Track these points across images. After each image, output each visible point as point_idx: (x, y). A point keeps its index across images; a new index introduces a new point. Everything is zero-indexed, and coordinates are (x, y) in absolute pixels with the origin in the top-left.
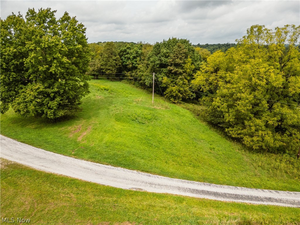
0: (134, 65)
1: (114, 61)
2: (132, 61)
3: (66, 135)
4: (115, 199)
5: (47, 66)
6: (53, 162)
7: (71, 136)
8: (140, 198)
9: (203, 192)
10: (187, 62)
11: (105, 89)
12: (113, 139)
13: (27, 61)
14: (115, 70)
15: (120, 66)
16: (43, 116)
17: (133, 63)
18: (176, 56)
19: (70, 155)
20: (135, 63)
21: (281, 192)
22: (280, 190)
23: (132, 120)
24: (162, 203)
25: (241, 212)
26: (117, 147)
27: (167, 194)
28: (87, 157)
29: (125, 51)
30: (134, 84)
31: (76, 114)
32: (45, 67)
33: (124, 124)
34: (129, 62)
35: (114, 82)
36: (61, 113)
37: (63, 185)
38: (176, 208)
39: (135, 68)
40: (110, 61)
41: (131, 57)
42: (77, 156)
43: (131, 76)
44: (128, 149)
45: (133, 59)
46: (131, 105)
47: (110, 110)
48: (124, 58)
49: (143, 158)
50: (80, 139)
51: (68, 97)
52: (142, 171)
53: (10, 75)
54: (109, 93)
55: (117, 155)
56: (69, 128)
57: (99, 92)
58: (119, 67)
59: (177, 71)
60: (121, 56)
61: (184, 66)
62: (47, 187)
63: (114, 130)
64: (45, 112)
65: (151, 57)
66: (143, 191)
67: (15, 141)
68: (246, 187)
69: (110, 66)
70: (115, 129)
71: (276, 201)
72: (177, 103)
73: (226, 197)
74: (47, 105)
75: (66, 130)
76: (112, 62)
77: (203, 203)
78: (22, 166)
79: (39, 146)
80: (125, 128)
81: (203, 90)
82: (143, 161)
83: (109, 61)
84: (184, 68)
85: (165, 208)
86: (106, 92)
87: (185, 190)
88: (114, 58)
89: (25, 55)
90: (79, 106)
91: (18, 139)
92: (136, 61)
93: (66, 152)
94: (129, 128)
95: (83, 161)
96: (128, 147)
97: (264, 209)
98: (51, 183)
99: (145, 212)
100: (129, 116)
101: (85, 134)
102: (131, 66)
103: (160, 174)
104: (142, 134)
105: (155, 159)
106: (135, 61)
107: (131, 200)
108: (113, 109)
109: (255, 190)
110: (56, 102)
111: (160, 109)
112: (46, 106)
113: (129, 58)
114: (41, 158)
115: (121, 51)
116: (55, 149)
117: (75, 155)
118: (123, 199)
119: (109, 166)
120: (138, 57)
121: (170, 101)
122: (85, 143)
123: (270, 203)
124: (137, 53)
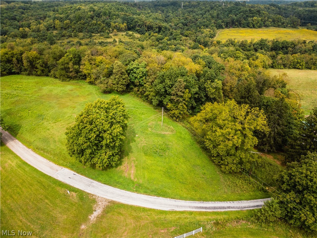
0: (141, 83)
1: (124, 80)
2: (139, 80)
4: (164, 216)
7: (126, 175)
8: (174, 214)
10: (185, 92)
14: (125, 87)
15: (129, 83)
20: (142, 82)
21: (235, 202)
22: (235, 201)
23: (155, 153)
24: (184, 216)
25: (216, 216)
27: (185, 211)
28: (142, 191)
29: (132, 70)
33: (151, 158)
38: (190, 218)
39: (142, 86)
41: (138, 77)
47: (137, 142)
48: (131, 76)
50: (132, 177)
55: (157, 189)
56: (122, 167)
60: (129, 74)
66: (175, 211)
68: (220, 201)
69: (121, 84)
70: (147, 165)
71: (232, 208)
72: (178, 121)
73: (210, 208)
75: (121, 169)
77: (200, 213)
80: (153, 162)
83: (120, 81)
84: (183, 97)
85: (186, 218)
87: (193, 207)
88: (124, 77)
92: (142, 80)
93: (131, 190)
94: (155, 162)
97: (225, 213)
99: (178, 221)
100: (151, 149)
101: (133, 171)
102: (138, 84)
104: (164, 168)
107: (171, 216)
109: (223, 202)
113: (136, 78)
114: (121, 196)
115: (128, 70)
116: (124, 188)
117: (136, 191)
118: (168, 216)
120: (144, 76)
121: (173, 119)
122: (137, 180)
123: (229, 210)
124: (143, 73)
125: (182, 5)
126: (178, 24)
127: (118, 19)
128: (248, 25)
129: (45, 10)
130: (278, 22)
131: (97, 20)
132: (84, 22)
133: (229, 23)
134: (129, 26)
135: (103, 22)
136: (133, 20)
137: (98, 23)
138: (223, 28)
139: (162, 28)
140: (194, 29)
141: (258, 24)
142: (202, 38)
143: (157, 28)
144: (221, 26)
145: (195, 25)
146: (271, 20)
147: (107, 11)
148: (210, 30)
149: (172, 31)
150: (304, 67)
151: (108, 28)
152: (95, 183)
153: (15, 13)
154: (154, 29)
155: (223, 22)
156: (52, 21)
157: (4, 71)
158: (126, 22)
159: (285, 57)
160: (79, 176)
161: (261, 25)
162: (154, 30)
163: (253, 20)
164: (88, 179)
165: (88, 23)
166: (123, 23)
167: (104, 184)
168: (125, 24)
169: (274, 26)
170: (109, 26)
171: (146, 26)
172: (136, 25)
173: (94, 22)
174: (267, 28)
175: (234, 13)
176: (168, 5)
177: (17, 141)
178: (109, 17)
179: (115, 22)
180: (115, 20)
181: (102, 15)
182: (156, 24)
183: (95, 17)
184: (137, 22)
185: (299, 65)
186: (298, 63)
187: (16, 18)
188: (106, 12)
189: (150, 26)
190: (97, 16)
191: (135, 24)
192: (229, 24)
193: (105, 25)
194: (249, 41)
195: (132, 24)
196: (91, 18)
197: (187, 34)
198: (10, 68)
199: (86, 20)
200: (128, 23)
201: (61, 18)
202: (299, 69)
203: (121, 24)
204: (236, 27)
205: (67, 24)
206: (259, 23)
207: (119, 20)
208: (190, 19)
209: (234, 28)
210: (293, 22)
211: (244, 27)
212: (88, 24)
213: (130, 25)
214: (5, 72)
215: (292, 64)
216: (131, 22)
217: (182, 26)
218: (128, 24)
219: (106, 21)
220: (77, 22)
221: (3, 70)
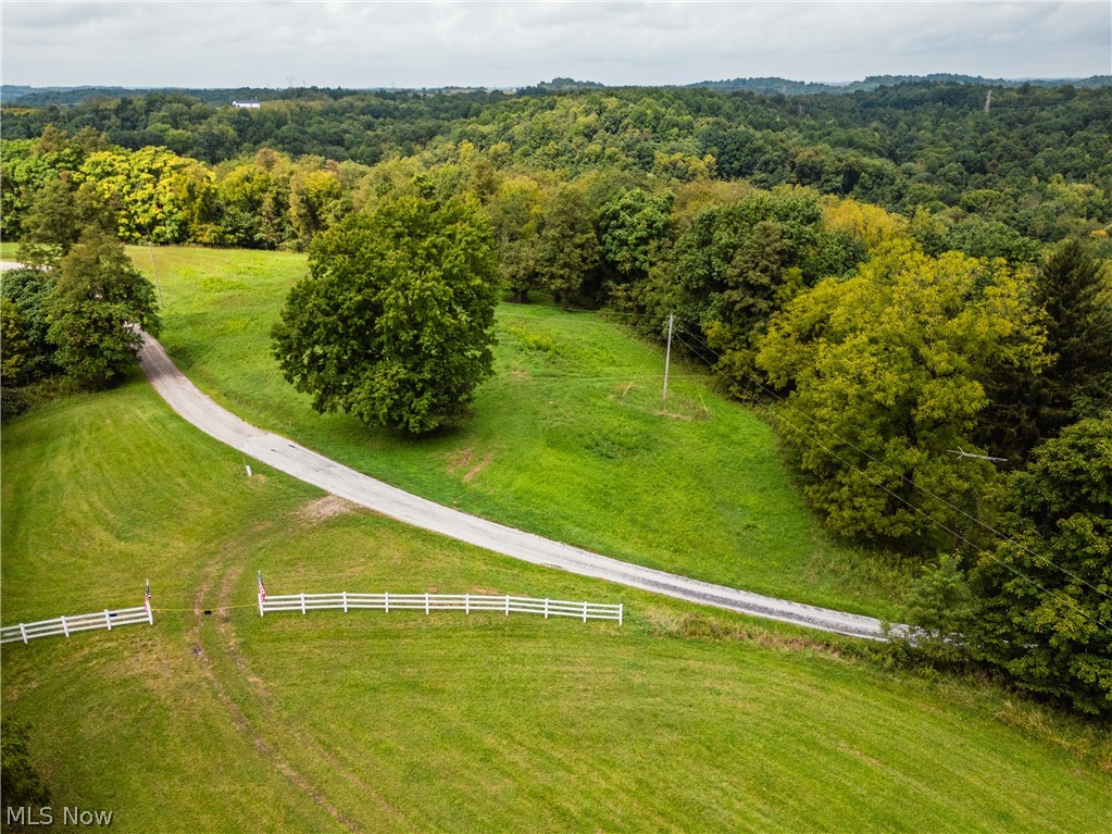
0: (638, 264)
1: (578, 251)
2: (632, 250)
3: (441, 469)
5: (415, 332)
6: (424, 512)
7: (451, 471)
8: (554, 577)
9: (666, 586)
10: (785, 278)
11: (539, 348)
12: (531, 485)
13: (380, 322)
14: (579, 277)
15: (596, 264)
16: (401, 426)
17: (635, 259)
18: (753, 262)
19: (450, 505)
20: (642, 257)
21: (827, 611)
22: (830, 609)
23: (586, 448)
24: (587, 588)
26: (534, 500)
29: (615, 216)
30: (634, 325)
31: (462, 423)
32: (411, 334)
33: (563, 455)
34: (624, 253)
35: (573, 316)
36: (433, 423)
37: (442, 546)
39: (641, 274)
40: (567, 250)
41: (632, 239)
42: (461, 507)
43: (629, 299)
44: (555, 507)
45: (636, 245)
46: (600, 403)
47: (540, 416)
48: (609, 240)
49: (579, 526)
50: (467, 479)
51: (449, 388)
52: (572, 544)
53: (347, 344)
54: (548, 360)
55: (533, 514)
56: (448, 454)
57: (522, 357)
58: (591, 267)
59: (752, 305)
60: (600, 231)
61: (774, 292)
62: (417, 544)
63: (537, 467)
64: (405, 419)
65: (685, 252)
66: (562, 569)
67: (353, 471)
68: (761, 594)
69: (566, 265)
70: (540, 465)
72: (746, 400)
74: (410, 406)
75: (441, 457)
76: (572, 251)
77: (656, 598)
78: (377, 512)
79: (397, 484)
80: (564, 464)
81: (773, 385)
82: (578, 529)
83: (562, 251)
84: (774, 296)
86: (540, 358)
87: (635, 579)
88: (579, 239)
89: (378, 309)
90: (470, 406)
91: (359, 469)
92: (646, 254)
93: (443, 500)
94: (572, 464)
95: (472, 517)
96: (557, 503)
97: (760, 621)
98: (423, 541)
100: (581, 436)
101: (478, 469)
102: (628, 266)
103: (601, 553)
104: (597, 482)
105: (604, 530)
106: (642, 253)
107: (539, 577)
108: (549, 412)
109: (773, 599)
110: (426, 401)
111: (678, 419)
112: (406, 408)
113: (624, 243)
114: (403, 504)
115: (603, 216)
116: (424, 493)
117: (458, 506)
118: (528, 574)
119: (516, 530)
120: (654, 239)
121: (729, 392)
122: (477, 487)
123: (783, 619)
124: (650, 226)
125: (988, 102)
126: (942, 166)
127: (685, 137)
129: (442, 116)
131: (605, 141)
132: (557, 150)
134: (727, 166)
135: (628, 148)
136: (746, 142)
137: (608, 151)
139: (863, 174)
140: (1014, 181)
142: (1042, 216)
143: (837, 173)
145: (1022, 166)
147: (649, 112)
148: (1089, 187)
149: (905, 187)
151: (642, 172)
153: (344, 126)
154: (824, 177)
156: (450, 145)
157: (232, 232)
158: (715, 149)
162: (827, 181)
165: (570, 152)
166: (704, 153)
168: (709, 158)
170: (648, 163)
171: (793, 168)
172: (755, 163)
173: (594, 147)
176: (920, 101)
177: (184, 378)
178: (654, 131)
179: (672, 152)
180: (673, 143)
181: (629, 124)
182: (840, 160)
183: (601, 132)
184: (759, 150)
187: (343, 140)
188: (646, 114)
189: (811, 169)
190: (607, 130)
191: (749, 158)
193: (631, 160)
195: (738, 160)
196: (586, 136)
197: (975, 200)
198: (251, 228)
199: (565, 141)
200: (723, 154)
201: (484, 137)
203: (695, 158)
205: (500, 156)
207: (690, 142)
208: (1003, 147)
212: (570, 155)
213: (731, 163)
214: (232, 237)
216: (738, 150)
217: (961, 174)
218: (722, 159)
219: (638, 146)
220: (535, 148)
221: (230, 229)
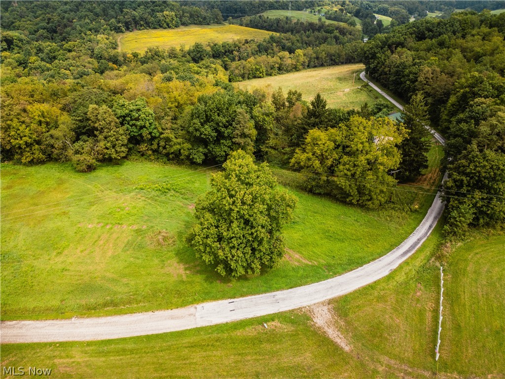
2: (149, 129)
4: (394, 281)
8: (399, 274)
19: (334, 276)
25: (424, 253)
34: (146, 132)
66: (393, 270)
67: (286, 291)
71: (421, 239)
73: (411, 250)
77: (413, 259)
95: (346, 274)
99: (409, 277)
101: (297, 256)
116: (319, 278)
123: (422, 242)
126: (36, 31)
128: (160, 25)
130: (198, 17)
133: (129, 23)
138: (122, 32)
139: (15, 41)
140: (76, 36)
141: (173, 22)
144: (119, 29)
145: (73, 29)
146: (188, 14)
148: (105, 36)
149: (41, 45)
150: (264, 74)
152: (279, 294)
155: (119, 22)
159: (240, 64)
160: (240, 301)
161: (178, 23)
163: (164, 17)
164: (261, 295)
167: (291, 288)
169: (195, 24)
174: (188, 27)
175: (130, 6)
185: (258, 72)
186: (257, 70)
192: (130, 25)
194: (178, 48)
202: (260, 77)
204: (143, 29)
206: (174, 19)
209: (140, 30)
210: (216, 15)
211: (155, 28)
215: (251, 72)
